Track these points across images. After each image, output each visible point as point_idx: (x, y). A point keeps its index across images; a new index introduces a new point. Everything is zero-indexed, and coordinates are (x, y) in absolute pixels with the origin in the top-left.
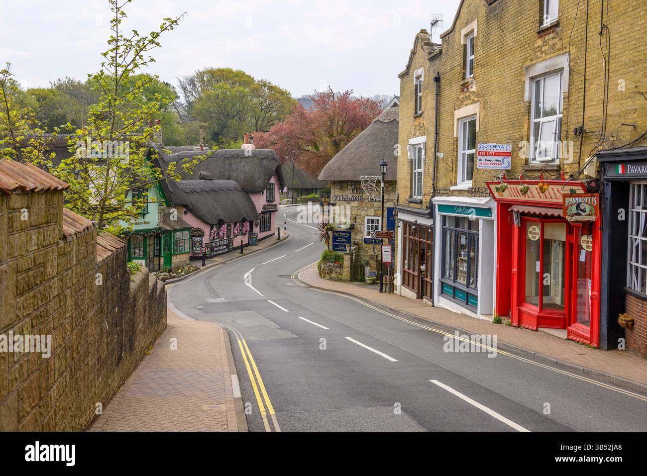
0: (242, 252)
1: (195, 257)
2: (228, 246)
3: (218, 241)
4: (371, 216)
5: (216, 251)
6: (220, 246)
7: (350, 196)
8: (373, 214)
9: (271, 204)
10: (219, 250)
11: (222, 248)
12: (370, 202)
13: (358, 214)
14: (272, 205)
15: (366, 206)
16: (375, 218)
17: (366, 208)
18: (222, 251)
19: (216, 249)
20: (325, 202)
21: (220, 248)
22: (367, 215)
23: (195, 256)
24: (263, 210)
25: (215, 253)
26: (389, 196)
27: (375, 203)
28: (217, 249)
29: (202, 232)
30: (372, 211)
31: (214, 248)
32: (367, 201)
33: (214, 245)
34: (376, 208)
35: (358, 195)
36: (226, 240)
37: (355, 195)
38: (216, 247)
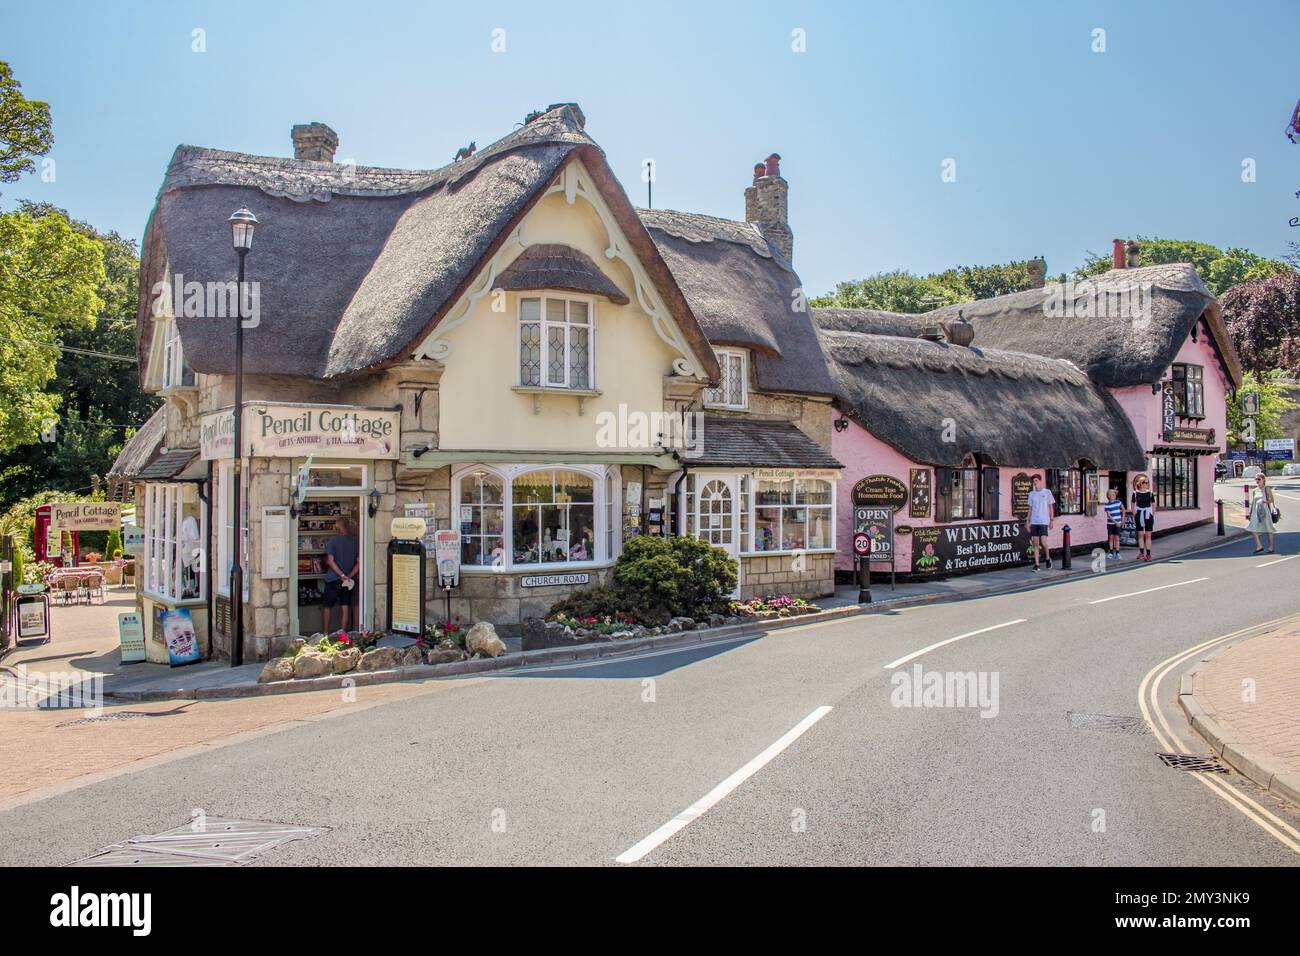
0: (1066, 566)
1: (873, 574)
2: (1020, 544)
3: (973, 525)
5: (964, 558)
6: (984, 542)
9: (1193, 425)
10: (980, 556)
11: (992, 547)
14: (1198, 432)
18: (994, 560)
19: (960, 550)
21: (981, 549)
23: (873, 568)
24: (1160, 442)
25: (961, 564)
28: (969, 550)
29: (898, 492)
31: (954, 545)
33: (952, 536)
36: (1011, 523)
38: (965, 544)
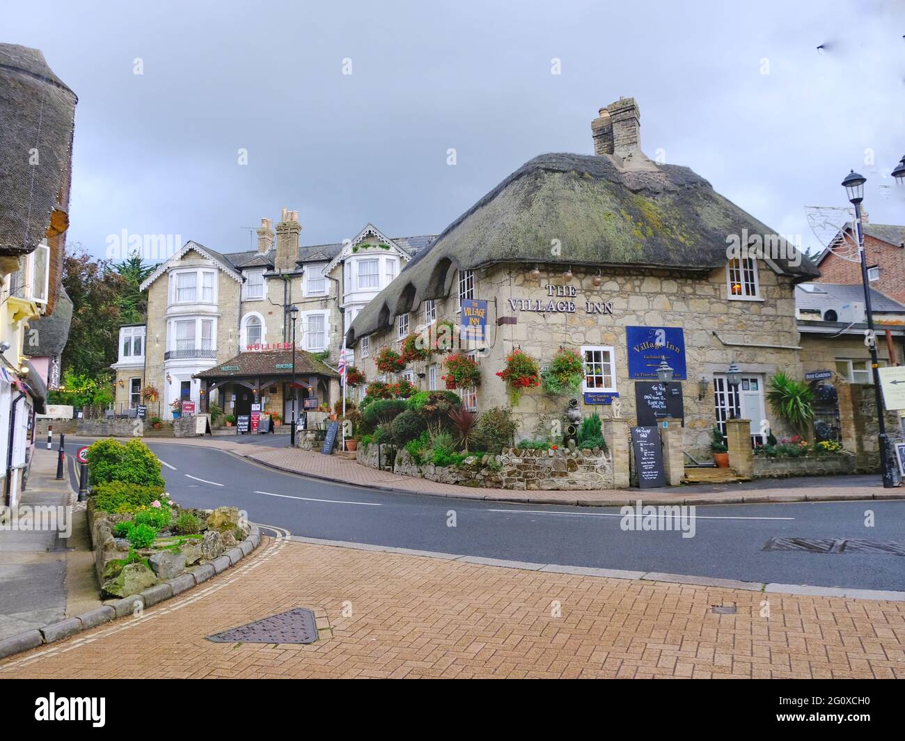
4: (593, 344)
7: (546, 302)
8: (597, 339)
12: (590, 315)
13: (568, 340)
15: (583, 325)
16: (602, 349)
17: (582, 329)
20: (473, 317)
22: (586, 343)
26: (628, 303)
27: (600, 316)
30: (594, 335)
32: (583, 313)
34: (604, 329)
35: (563, 300)
37: (558, 300)
